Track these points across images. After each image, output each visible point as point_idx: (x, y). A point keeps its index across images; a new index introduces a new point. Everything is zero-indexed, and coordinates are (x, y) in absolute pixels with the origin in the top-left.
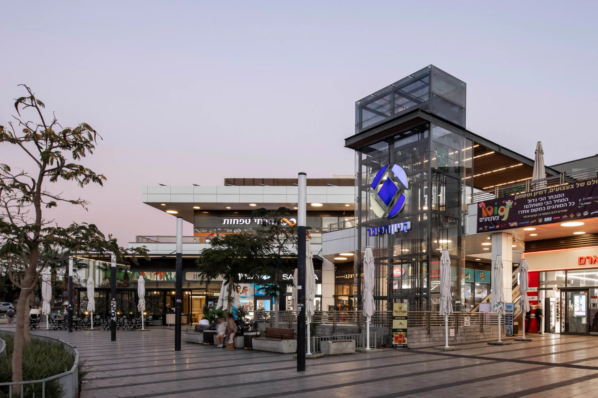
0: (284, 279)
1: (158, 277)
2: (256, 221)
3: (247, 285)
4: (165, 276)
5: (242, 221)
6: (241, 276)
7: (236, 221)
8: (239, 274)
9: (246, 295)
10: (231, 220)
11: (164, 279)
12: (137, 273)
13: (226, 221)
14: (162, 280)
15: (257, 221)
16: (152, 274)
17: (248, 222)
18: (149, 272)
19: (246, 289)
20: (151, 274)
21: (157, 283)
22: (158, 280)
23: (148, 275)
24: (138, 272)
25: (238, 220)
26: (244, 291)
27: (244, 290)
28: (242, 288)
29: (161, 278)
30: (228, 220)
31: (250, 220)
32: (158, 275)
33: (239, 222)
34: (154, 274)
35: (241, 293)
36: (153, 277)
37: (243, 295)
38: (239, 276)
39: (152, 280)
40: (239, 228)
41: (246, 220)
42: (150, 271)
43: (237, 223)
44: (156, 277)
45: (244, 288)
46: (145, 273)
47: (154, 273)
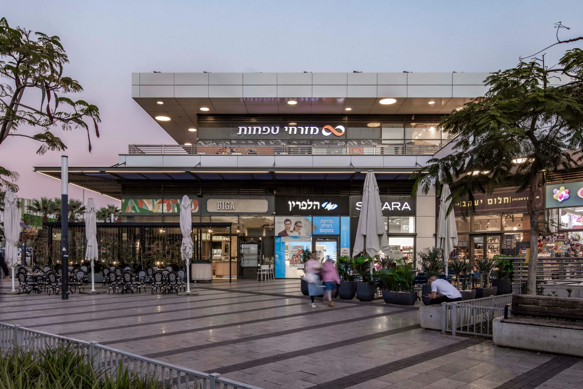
0: (357, 209)
1: (165, 208)
2: (286, 130)
3: (302, 219)
4: (175, 205)
5: (266, 129)
6: (292, 205)
7: (257, 130)
8: (290, 203)
9: (300, 233)
10: (250, 128)
11: (174, 210)
12: (133, 201)
13: (243, 130)
14: (171, 211)
15: (289, 129)
16: (155, 203)
17: (275, 131)
18: (151, 200)
19: (299, 224)
20: (153, 202)
21: (163, 215)
22: (165, 211)
23: (149, 204)
24: (134, 199)
25: (260, 128)
26: (296, 229)
27: (296, 227)
28: (293, 224)
29: (169, 209)
30: (246, 129)
31: (278, 128)
32: (165, 205)
33: (262, 131)
34: (159, 203)
35: (292, 232)
36: (156, 207)
37: (295, 234)
38: (289, 205)
39: (155, 211)
40: (262, 140)
41: (273, 128)
42: (153, 199)
43: (260, 133)
44: (161, 207)
45: (296, 224)
46: (145, 201)
47: (158, 201)
